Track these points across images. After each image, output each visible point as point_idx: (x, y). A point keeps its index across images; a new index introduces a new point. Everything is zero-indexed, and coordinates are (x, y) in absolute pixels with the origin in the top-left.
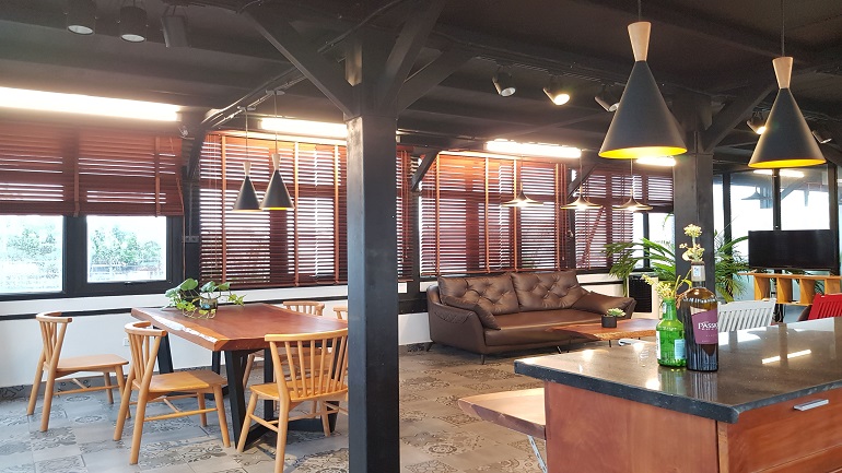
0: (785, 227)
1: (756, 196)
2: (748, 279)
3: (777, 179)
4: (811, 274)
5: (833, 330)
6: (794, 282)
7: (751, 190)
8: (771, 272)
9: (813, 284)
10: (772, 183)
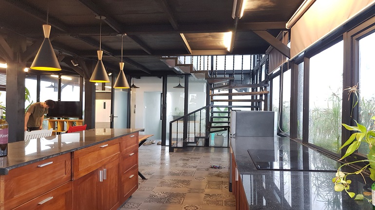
0: (63, 99)
1: (52, 86)
2: (46, 122)
3: (60, 80)
4: (72, 119)
5: (79, 141)
6: (65, 122)
7: (49, 84)
8: (56, 119)
9: (72, 123)
10: (58, 81)
